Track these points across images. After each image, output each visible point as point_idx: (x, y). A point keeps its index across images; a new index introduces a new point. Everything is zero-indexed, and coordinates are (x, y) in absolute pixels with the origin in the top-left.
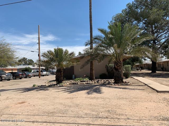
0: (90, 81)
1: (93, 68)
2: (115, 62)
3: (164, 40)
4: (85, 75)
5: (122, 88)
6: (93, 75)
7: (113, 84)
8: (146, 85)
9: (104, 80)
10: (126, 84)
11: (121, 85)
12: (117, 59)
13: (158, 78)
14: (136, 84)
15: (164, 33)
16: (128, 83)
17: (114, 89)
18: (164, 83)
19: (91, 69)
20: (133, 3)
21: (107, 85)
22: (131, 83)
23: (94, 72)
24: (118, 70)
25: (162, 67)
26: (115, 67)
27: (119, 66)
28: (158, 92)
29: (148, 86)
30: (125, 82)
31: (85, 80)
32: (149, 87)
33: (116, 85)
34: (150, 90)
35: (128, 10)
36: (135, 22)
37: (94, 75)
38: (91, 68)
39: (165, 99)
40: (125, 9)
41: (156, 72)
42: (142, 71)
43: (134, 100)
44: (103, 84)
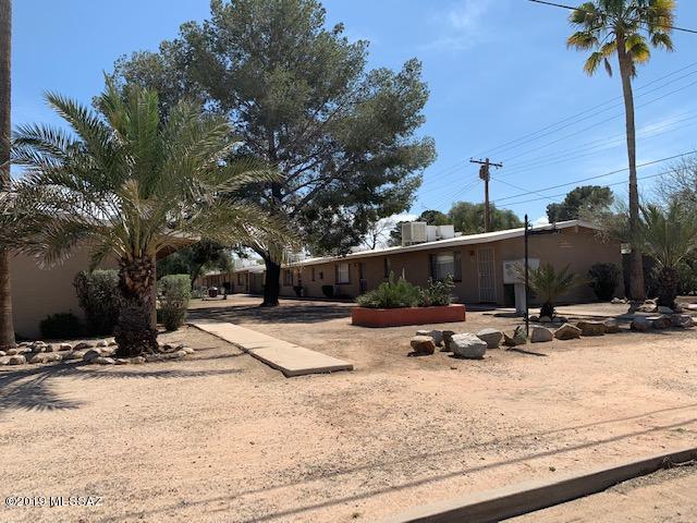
1: (8, 288)
2: (125, 260)
5: (151, 374)
7: (110, 360)
8: (246, 351)
9: (64, 344)
10: (171, 354)
11: (147, 361)
12: (133, 247)
14: (211, 353)
15: (309, 164)
16: (179, 349)
18: (307, 339)
20: (205, 28)
21: (79, 368)
22: (191, 350)
24: (137, 297)
25: (296, 284)
26: (122, 283)
28: (287, 374)
29: (254, 356)
30: (167, 347)
32: (259, 358)
33: (125, 363)
34: (262, 370)
35: (184, 49)
36: (212, 103)
39: (311, 400)
40: (176, 41)
41: (276, 303)
42: (230, 301)
43: (205, 417)
44: (57, 363)
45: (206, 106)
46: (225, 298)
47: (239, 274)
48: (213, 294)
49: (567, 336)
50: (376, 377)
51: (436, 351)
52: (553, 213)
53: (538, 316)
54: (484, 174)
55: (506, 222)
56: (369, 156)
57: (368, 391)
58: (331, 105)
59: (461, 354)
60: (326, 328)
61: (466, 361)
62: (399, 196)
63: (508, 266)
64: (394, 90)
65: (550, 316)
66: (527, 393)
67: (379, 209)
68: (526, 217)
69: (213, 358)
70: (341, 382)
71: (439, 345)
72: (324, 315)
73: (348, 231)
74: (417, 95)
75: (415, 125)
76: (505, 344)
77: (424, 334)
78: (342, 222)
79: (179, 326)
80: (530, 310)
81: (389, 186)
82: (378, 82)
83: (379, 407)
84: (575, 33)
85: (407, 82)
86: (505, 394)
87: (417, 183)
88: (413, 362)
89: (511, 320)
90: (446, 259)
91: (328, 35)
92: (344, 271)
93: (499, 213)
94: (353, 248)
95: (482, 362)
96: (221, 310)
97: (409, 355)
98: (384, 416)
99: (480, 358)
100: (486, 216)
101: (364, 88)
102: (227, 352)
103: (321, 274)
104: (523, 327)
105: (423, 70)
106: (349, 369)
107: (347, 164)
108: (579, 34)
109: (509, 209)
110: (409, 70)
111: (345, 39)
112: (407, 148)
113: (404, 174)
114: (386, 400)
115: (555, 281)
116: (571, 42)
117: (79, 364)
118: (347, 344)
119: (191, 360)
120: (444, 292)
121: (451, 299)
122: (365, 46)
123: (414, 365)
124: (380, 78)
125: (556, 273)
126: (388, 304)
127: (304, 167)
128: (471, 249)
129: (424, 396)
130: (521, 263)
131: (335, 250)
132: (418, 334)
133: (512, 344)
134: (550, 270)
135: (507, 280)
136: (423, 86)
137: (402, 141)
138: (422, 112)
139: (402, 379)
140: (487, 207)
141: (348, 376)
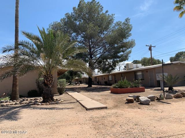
0: (11, 101)
1: (18, 83)
2: (45, 75)
3: (99, 56)
4: (4, 94)
5: (48, 108)
6: (16, 92)
7: (40, 104)
8: (78, 101)
9: (31, 99)
10: (57, 102)
11: (49, 104)
12: (47, 72)
13: (93, 92)
14: (68, 102)
15: (99, 49)
16: (60, 100)
17: (39, 110)
18: (96, 98)
19: (14, 85)
20: (72, 14)
21: (31, 106)
22: (63, 101)
23: (18, 88)
24: (48, 86)
25: (98, 81)
26: (44, 82)
27: (50, 80)
28: (87, 109)
29: (79, 103)
30: (57, 100)
31: (2, 100)
32: (81, 104)
33: (44, 105)
34: (80, 107)
35: (66, 20)
36: (74, 34)
37: (18, 93)
38: (15, 83)
39: (92, 119)
40: (64, 18)
41: (91, 86)
42: (80, 86)
43: (58, 124)
44: (27, 104)
45: (72, 35)
46: (79, 85)
47: (83, 78)
48: (76, 84)
49: (178, 97)
50: (114, 111)
51: (134, 102)
52: (171, 59)
53: (168, 90)
54: (150, 49)
55: (157, 62)
56: (116, 45)
57: (110, 116)
58: (105, 32)
59: (142, 103)
60: (103, 94)
61: (144, 106)
62: (125, 56)
63: (158, 75)
64: (122, 27)
65: (172, 90)
66: (164, 118)
67: (119, 60)
68: (162, 60)
69: (68, 103)
70: (103, 112)
71: (136, 100)
72: (103, 90)
73: (111, 66)
74: (129, 28)
75: (129, 36)
76: (157, 100)
77: (131, 97)
78: (109, 64)
79: (63, 93)
80: (165, 88)
81: (122, 53)
82: (118, 25)
83: (112, 122)
84: (176, 6)
85: (126, 24)
86: (156, 118)
87: (130, 52)
88: (127, 106)
89: (159, 91)
90: (139, 73)
91: (104, 14)
92: (110, 77)
93: (155, 60)
94: (112, 71)
95: (149, 106)
96: (76, 88)
97: (126, 103)
98: (113, 126)
99: (148, 104)
100: (152, 61)
101: (114, 27)
102: (73, 101)
103: (104, 78)
104: (163, 94)
105: (130, 21)
106: (106, 108)
107: (110, 48)
108: (177, 7)
109: (158, 59)
110: (126, 21)
111: (109, 15)
112: (127, 42)
113: (126, 50)
114: (115, 120)
115: (173, 79)
116: (175, 9)
117: (32, 105)
118: (108, 99)
119: (62, 104)
120: (138, 83)
121: (140, 85)
122: (114, 15)
123: (127, 107)
124: (118, 24)
125: (173, 77)
126: (121, 87)
127: (98, 49)
128: (147, 70)
129: (128, 119)
130: (162, 74)
131: (107, 72)
132: (129, 97)
133: (159, 100)
134: (171, 76)
135: (158, 79)
136: (131, 25)
137: (125, 41)
138: (130, 32)
139: (122, 112)
140: (152, 59)
141: (105, 110)
